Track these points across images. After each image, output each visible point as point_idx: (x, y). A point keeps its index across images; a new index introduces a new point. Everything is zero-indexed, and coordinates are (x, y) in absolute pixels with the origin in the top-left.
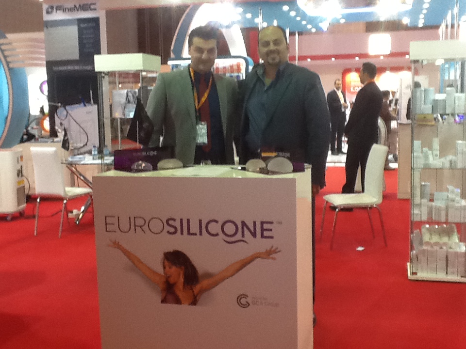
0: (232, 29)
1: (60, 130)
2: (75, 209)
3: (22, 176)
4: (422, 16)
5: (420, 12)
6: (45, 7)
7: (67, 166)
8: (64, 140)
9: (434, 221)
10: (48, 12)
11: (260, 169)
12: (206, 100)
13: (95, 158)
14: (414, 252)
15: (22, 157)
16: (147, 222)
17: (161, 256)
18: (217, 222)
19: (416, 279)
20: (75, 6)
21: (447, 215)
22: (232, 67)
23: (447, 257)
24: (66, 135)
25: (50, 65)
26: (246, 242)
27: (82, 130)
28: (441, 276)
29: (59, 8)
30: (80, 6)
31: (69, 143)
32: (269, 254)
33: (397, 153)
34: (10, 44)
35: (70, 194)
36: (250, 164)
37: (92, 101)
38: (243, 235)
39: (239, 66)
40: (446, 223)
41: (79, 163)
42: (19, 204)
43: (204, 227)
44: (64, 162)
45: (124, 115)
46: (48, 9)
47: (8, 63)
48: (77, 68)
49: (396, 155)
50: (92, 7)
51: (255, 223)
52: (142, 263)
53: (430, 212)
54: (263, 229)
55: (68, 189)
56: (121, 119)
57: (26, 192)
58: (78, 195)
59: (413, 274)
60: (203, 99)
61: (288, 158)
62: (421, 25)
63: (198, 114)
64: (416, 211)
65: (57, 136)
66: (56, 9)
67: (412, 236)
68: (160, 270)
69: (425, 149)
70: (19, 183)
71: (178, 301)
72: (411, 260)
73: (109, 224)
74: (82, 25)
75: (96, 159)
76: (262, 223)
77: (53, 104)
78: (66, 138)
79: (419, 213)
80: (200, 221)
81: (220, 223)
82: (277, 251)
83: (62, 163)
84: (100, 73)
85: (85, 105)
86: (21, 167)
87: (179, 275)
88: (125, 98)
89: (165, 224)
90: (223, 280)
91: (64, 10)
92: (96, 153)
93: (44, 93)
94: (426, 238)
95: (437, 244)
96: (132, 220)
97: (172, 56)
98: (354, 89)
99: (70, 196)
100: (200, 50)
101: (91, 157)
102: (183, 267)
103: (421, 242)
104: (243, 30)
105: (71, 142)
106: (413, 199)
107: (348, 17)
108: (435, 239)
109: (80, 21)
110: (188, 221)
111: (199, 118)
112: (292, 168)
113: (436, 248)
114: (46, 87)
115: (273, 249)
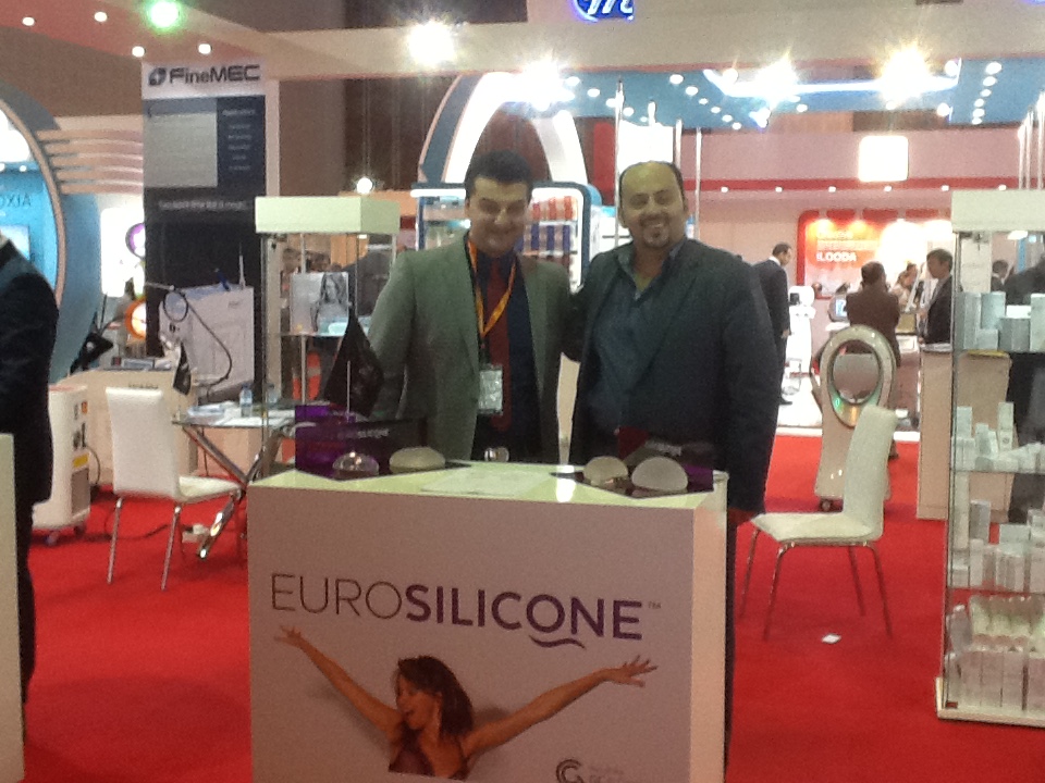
0: (555, 119)
1: (169, 344)
2: (198, 522)
3: (84, 445)
4: (979, 103)
5: (976, 93)
6: (147, 70)
7: (184, 430)
8: (179, 370)
9: (997, 589)
10: (152, 82)
11: (616, 479)
12: (501, 317)
13: (246, 412)
14: (953, 655)
15: (84, 404)
16: (364, 592)
17: (394, 666)
18: (516, 597)
19: (955, 717)
20: (213, 70)
21: (1027, 577)
22: (552, 205)
23: (1025, 670)
24: (183, 359)
25: (153, 197)
26: (580, 645)
27: (217, 344)
28: (1010, 713)
29: (176, 74)
30: (223, 70)
31: (189, 378)
32: (631, 672)
33: (919, 409)
34: (66, 141)
35: (190, 493)
36: (594, 468)
37: (242, 280)
38: (574, 630)
39: (568, 204)
40: (1026, 593)
41: (210, 424)
42: (74, 510)
43: (490, 609)
44: (178, 419)
45: (316, 328)
46: (153, 74)
47: (58, 183)
48: (212, 205)
49: (915, 412)
50: (250, 73)
51: (600, 603)
52: (349, 680)
53: (989, 568)
54: (618, 618)
55: (184, 481)
56: (309, 339)
57: (92, 479)
58: (206, 496)
59: (949, 705)
60: (496, 314)
61: (676, 458)
62: (976, 121)
63: (483, 345)
64: (958, 565)
65: (162, 355)
66: (172, 76)
67: (947, 619)
68: (390, 699)
69: (982, 427)
70: (77, 461)
71: (426, 769)
72: (944, 671)
73: (280, 592)
74: (228, 113)
75: (247, 416)
76: (617, 605)
77: (156, 285)
78: (184, 367)
79: (964, 570)
80: (481, 594)
81: (524, 602)
82: (649, 665)
83: (175, 423)
84: (267, 236)
85: (227, 289)
86: (83, 426)
87: (431, 711)
88: (319, 291)
89: (404, 598)
90: (529, 724)
91: (189, 79)
92: (249, 400)
93: (136, 251)
94: (980, 624)
95: (1002, 640)
96: (332, 585)
97: (422, 178)
98: (824, 256)
99: (191, 499)
100: (490, 206)
101: (238, 410)
102: (440, 694)
103: (968, 636)
104: (578, 121)
105: (193, 370)
106: (953, 539)
107: (813, 101)
108: (1000, 628)
109: (224, 103)
110: (455, 592)
111: (488, 357)
112: (685, 483)
113: (1000, 649)
114: (140, 239)
115: (640, 663)
